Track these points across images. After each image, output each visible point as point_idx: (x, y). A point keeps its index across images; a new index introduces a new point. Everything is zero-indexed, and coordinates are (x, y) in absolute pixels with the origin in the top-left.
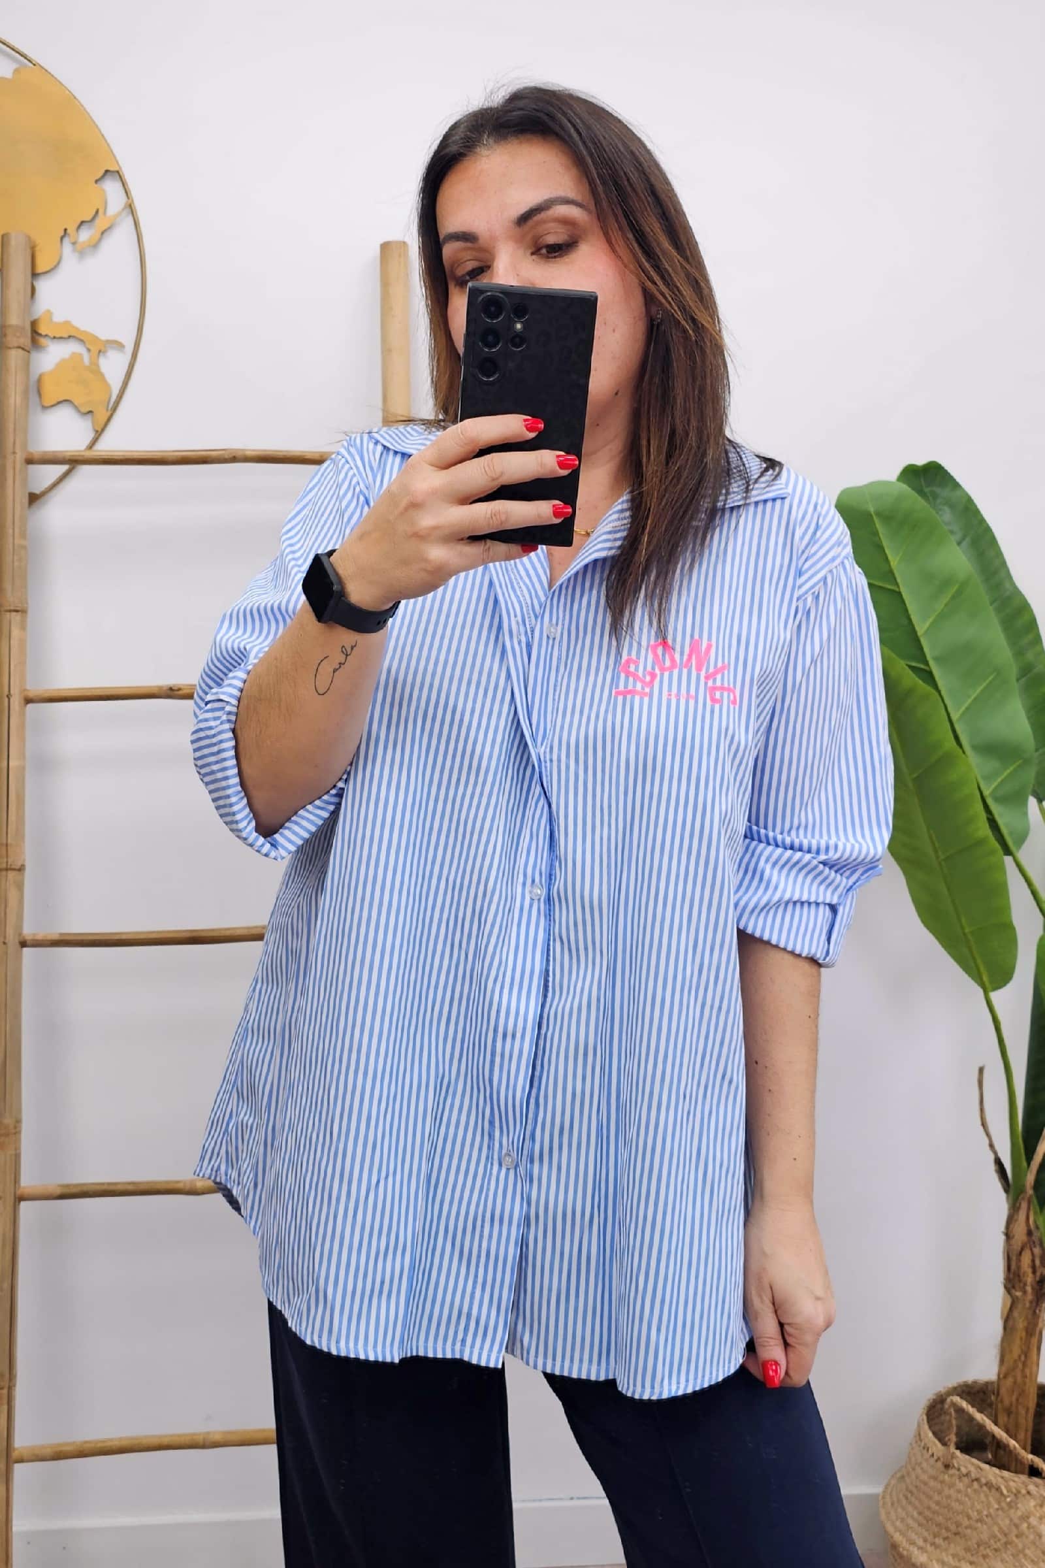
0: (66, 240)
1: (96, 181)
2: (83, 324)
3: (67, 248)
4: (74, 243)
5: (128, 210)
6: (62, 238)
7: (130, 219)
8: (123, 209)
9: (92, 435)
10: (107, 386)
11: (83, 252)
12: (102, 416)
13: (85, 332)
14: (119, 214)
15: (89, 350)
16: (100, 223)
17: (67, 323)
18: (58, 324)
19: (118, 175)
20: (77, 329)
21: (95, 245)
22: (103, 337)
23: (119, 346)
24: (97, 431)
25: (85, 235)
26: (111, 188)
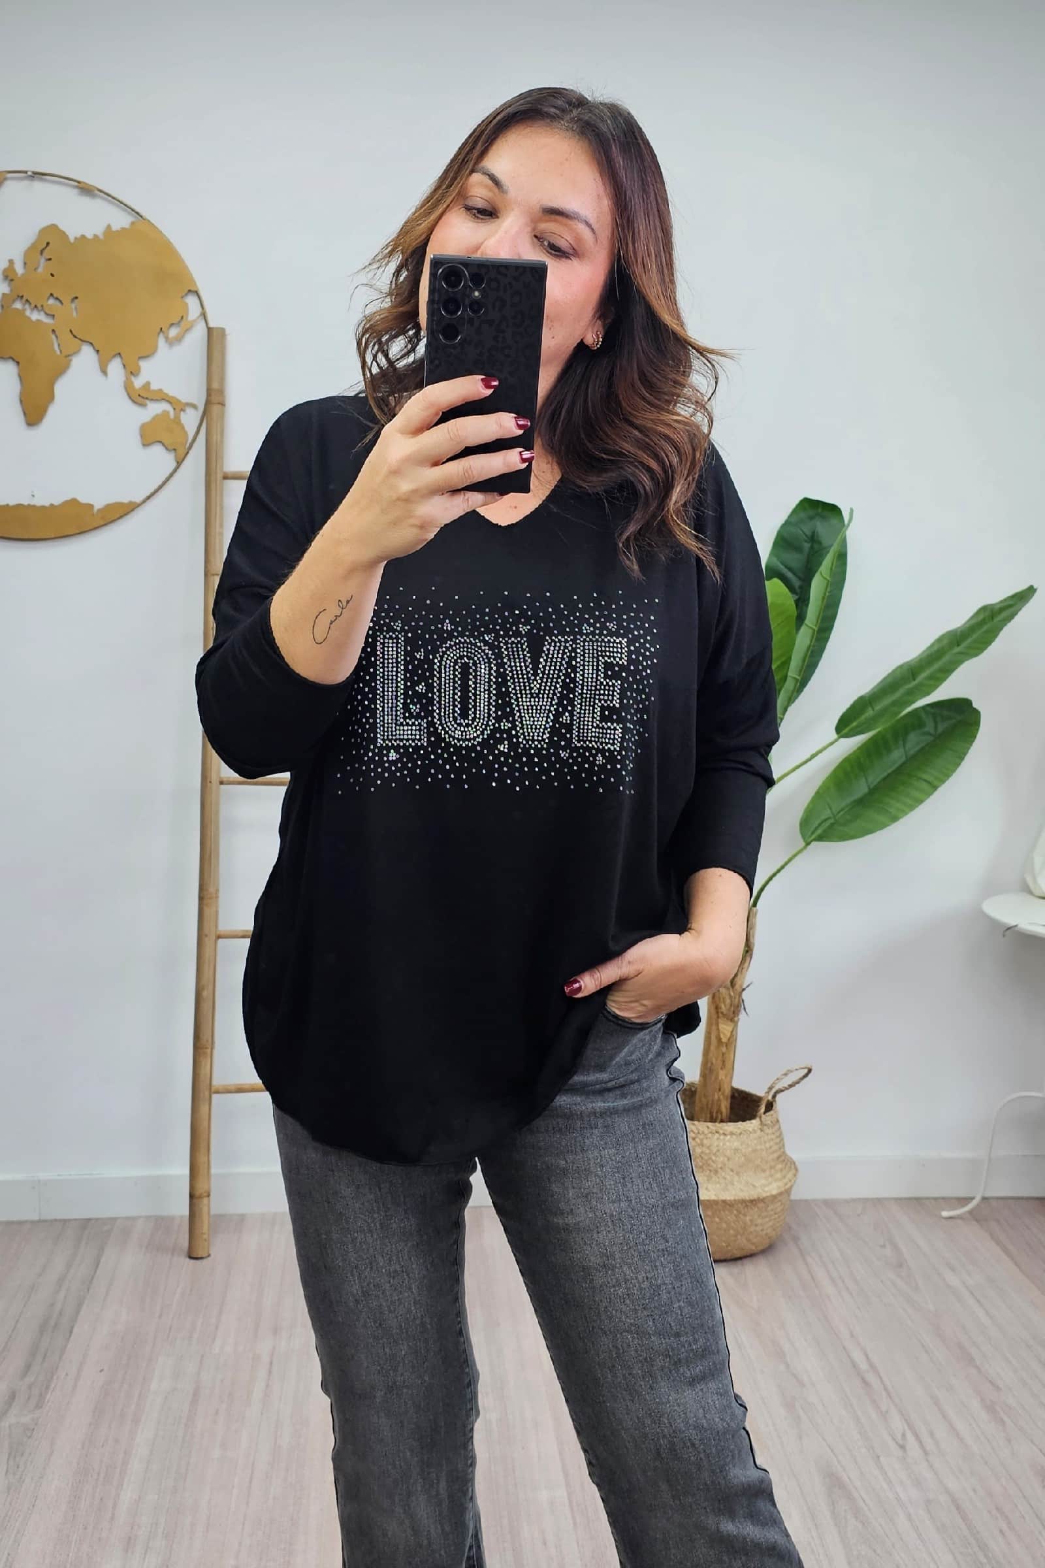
0: (161, 335)
1: (182, 297)
2: (170, 391)
3: (161, 341)
4: (167, 338)
5: (202, 317)
6: (159, 334)
7: (203, 321)
8: (201, 315)
9: (174, 464)
10: (186, 433)
11: (171, 342)
12: (181, 452)
13: (172, 397)
14: (195, 321)
15: (174, 409)
16: (183, 323)
17: (161, 390)
18: (154, 391)
19: (197, 293)
20: (166, 394)
21: (179, 339)
22: (184, 399)
23: (194, 407)
24: (178, 463)
25: (173, 332)
26: (192, 301)
